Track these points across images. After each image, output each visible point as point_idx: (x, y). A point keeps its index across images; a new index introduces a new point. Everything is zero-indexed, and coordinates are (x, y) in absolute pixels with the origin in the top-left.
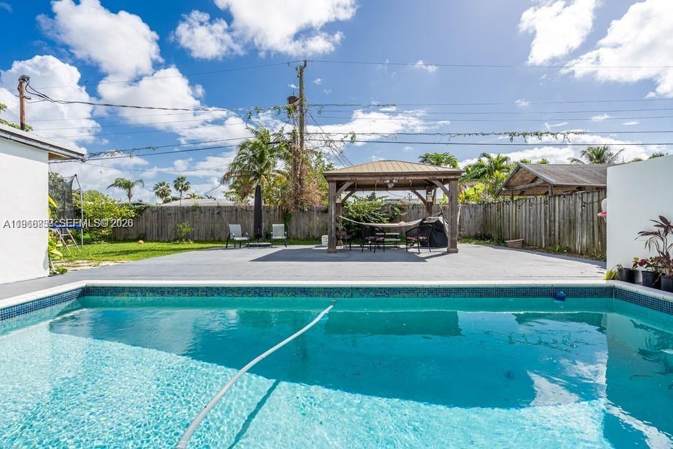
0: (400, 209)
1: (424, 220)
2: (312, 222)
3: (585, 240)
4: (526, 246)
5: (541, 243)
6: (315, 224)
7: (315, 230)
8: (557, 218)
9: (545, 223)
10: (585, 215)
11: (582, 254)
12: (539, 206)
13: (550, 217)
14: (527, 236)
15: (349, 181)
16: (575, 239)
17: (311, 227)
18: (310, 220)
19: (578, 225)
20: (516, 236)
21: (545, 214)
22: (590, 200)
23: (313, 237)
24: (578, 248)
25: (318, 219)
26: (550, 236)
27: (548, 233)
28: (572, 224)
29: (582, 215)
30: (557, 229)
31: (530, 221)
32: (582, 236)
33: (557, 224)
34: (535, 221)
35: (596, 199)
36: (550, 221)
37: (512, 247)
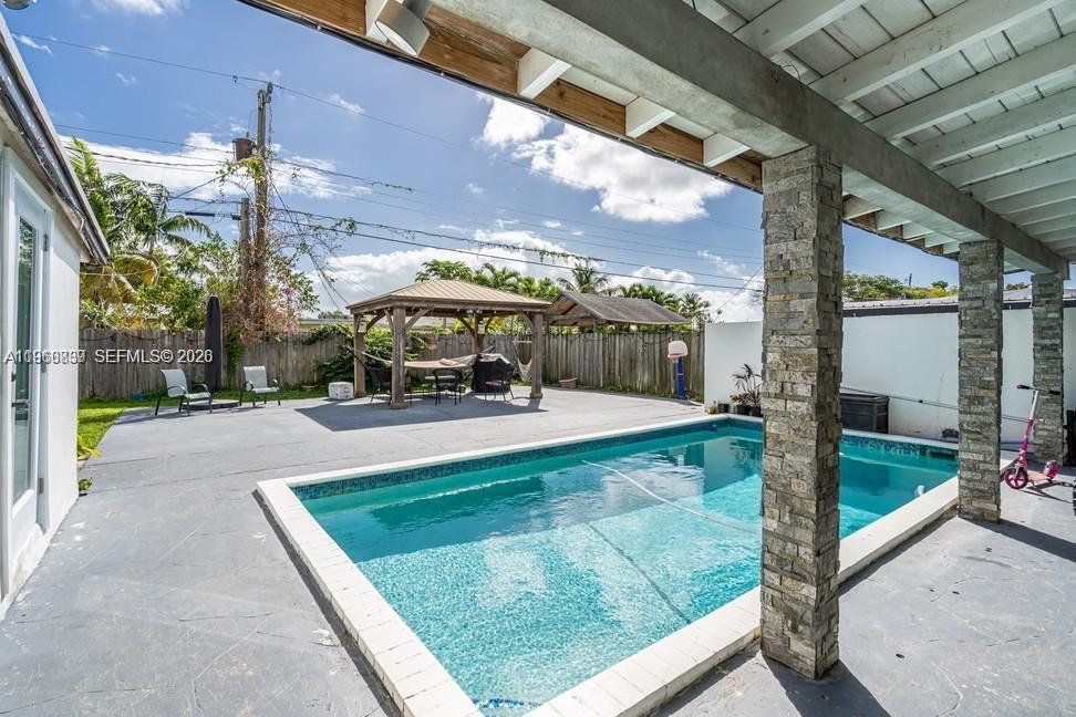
0: (424, 339)
1: (479, 357)
2: (283, 361)
3: (646, 379)
4: (580, 385)
5: (599, 381)
6: (290, 363)
7: (290, 374)
8: (617, 357)
9: (604, 361)
10: (646, 356)
11: (643, 392)
12: (596, 343)
13: (610, 355)
14: (582, 374)
15: (423, 308)
16: (636, 379)
17: (283, 368)
18: (280, 356)
19: (639, 364)
20: (567, 375)
21: (604, 352)
22: (651, 341)
23: (286, 384)
24: (639, 386)
25: (295, 354)
26: (609, 373)
27: (607, 372)
28: (632, 363)
29: (643, 355)
30: (617, 367)
31: (585, 359)
32: (644, 376)
33: (617, 362)
34: (591, 360)
35: (657, 340)
36: (609, 359)
37: (567, 388)
